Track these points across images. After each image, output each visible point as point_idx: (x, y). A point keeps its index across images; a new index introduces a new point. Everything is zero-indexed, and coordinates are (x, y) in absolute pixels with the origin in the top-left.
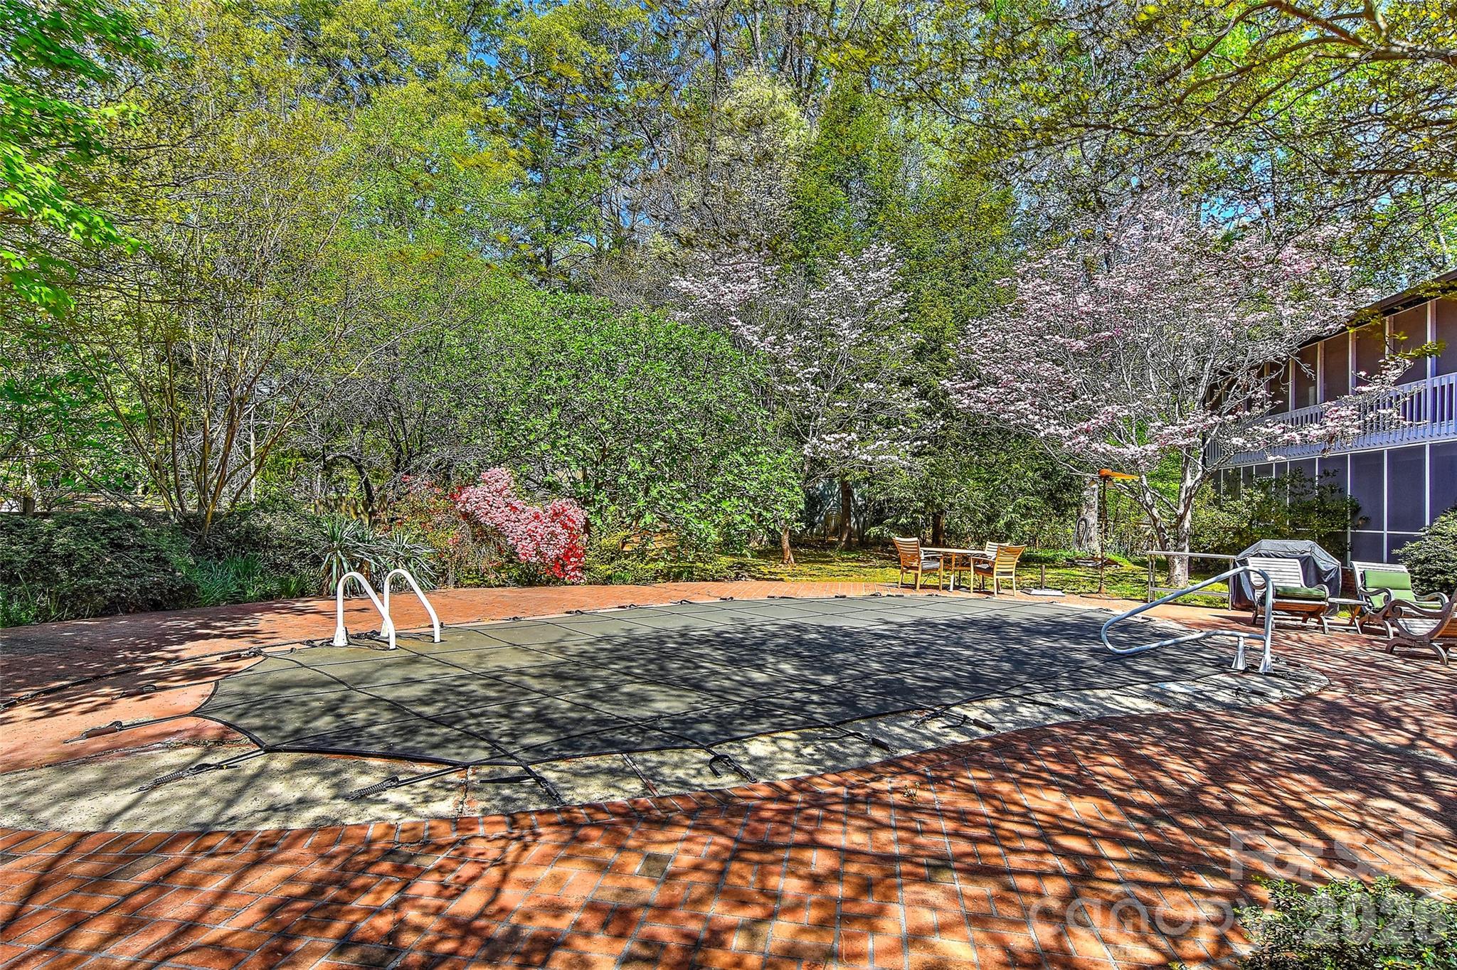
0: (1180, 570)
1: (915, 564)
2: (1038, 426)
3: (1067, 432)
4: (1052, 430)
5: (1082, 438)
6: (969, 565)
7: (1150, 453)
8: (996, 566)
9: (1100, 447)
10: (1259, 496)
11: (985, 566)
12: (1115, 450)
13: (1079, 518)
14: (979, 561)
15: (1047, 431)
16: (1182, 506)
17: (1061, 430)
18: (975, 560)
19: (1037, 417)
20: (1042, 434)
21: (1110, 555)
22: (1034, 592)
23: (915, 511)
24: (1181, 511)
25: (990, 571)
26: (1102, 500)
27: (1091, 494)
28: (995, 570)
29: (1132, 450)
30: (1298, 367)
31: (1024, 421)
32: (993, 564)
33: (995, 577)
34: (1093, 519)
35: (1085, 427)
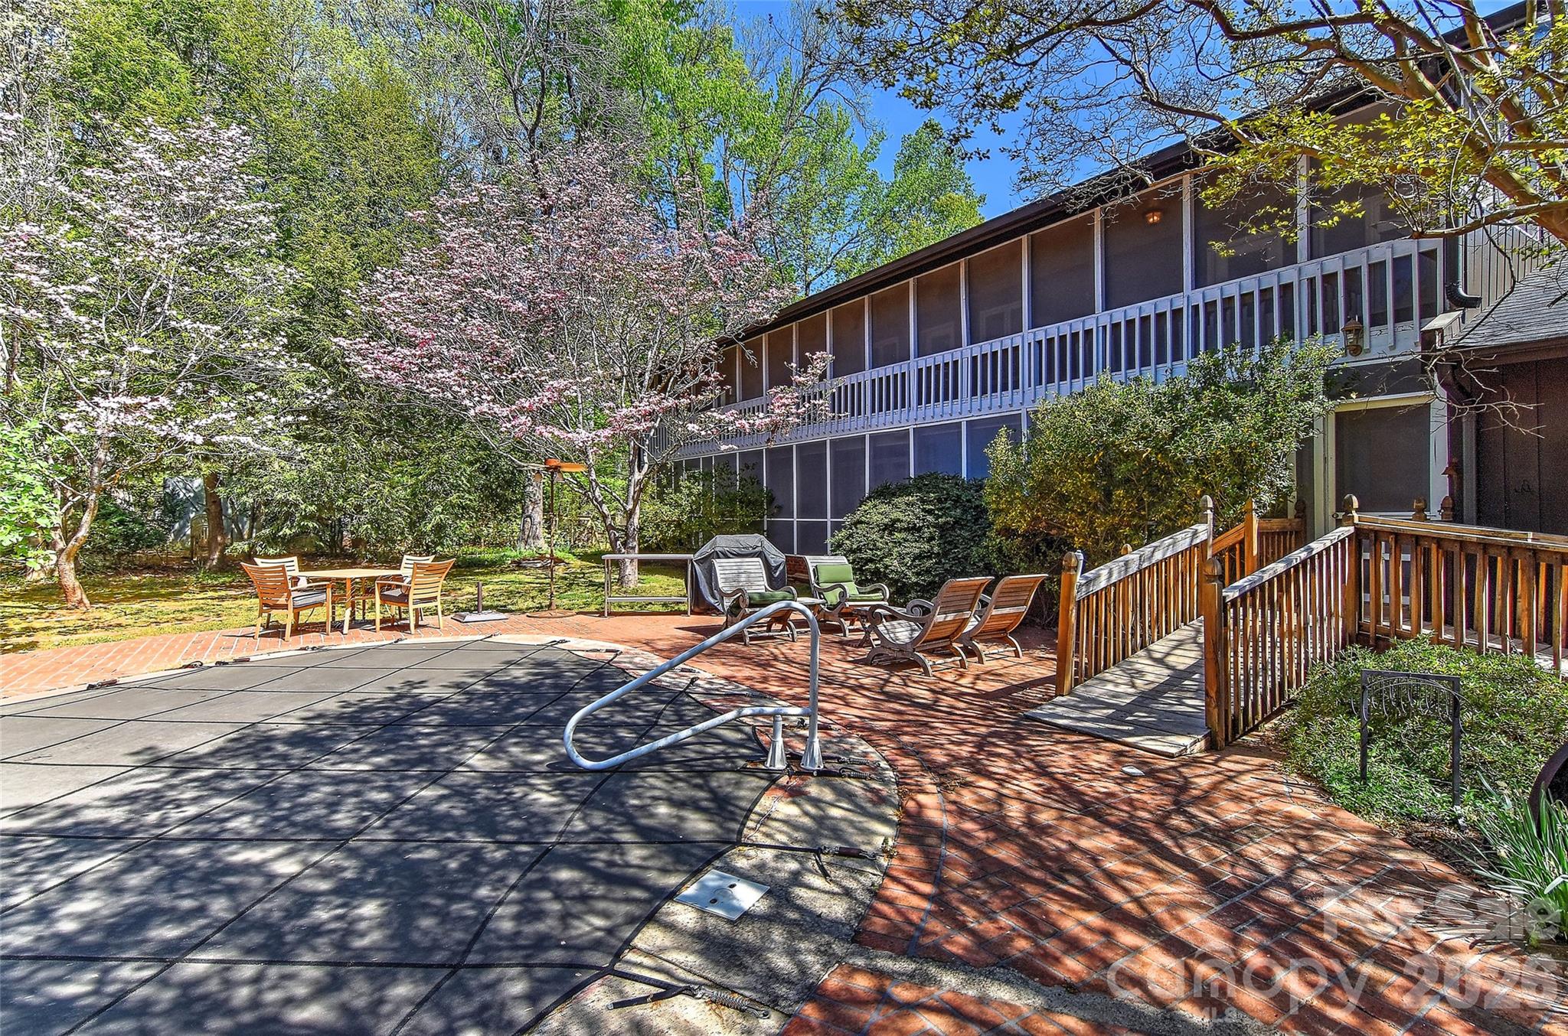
0: (631, 570)
1: (282, 601)
2: (467, 402)
3: (506, 412)
4: (484, 407)
5: (523, 419)
6: (373, 592)
7: (603, 440)
8: (412, 592)
9: (546, 431)
10: (698, 488)
11: (396, 593)
12: (563, 434)
13: (525, 515)
14: (390, 587)
15: (478, 408)
16: (631, 502)
17: (497, 408)
18: (382, 587)
19: (464, 391)
20: (472, 412)
21: (558, 554)
22: (469, 617)
23: (304, 518)
24: (630, 507)
25: (404, 599)
26: (549, 497)
27: (536, 490)
28: (411, 598)
29: (580, 436)
30: (743, 352)
31: (449, 395)
32: (408, 589)
33: (412, 607)
34: (538, 517)
35: (527, 405)
